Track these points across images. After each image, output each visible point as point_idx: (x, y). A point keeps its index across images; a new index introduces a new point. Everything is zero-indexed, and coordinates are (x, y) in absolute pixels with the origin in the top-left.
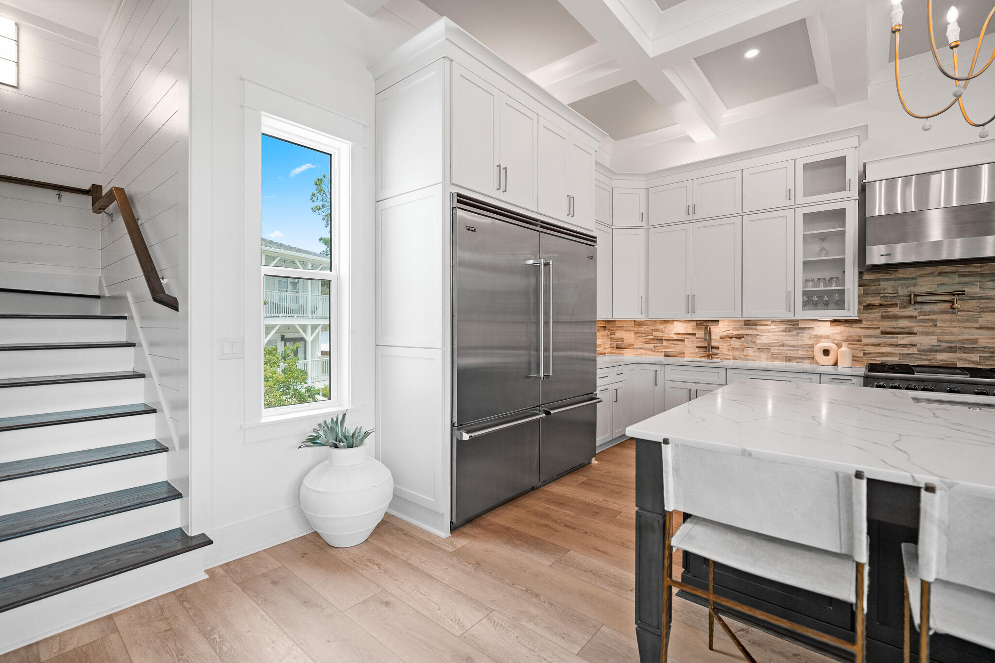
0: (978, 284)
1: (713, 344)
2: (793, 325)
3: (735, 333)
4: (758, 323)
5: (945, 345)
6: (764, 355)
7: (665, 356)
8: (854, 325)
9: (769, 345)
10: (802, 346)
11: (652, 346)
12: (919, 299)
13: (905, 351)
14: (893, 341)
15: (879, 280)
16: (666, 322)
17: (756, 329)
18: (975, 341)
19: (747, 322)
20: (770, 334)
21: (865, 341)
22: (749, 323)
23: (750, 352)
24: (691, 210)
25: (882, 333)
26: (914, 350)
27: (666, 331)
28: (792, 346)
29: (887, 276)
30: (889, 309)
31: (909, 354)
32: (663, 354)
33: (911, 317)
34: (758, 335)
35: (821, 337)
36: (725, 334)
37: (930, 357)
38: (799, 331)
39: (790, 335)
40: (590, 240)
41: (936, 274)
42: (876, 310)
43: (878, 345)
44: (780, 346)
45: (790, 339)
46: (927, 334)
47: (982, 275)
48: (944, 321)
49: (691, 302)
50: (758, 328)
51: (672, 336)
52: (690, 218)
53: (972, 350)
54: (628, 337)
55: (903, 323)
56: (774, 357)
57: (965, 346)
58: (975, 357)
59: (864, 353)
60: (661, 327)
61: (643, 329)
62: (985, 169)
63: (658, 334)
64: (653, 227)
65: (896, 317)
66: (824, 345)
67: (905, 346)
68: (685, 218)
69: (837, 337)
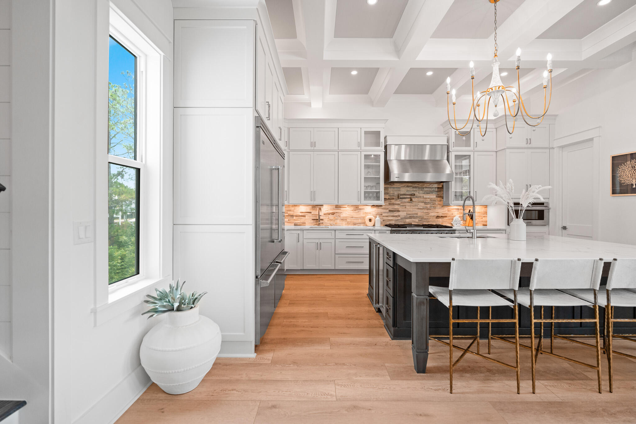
0: (418, 191)
1: (321, 218)
2: (357, 208)
3: (331, 211)
4: (342, 206)
5: (409, 216)
6: (344, 223)
7: (294, 225)
8: (380, 208)
9: (346, 217)
10: (360, 218)
11: (287, 220)
12: (401, 197)
13: (397, 218)
14: (393, 214)
15: (388, 188)
16: (295, 206)
17: (341, 210)
18: (417, 214)
19: (336, 206)
20: (347, 212)
21: (384, 215)
22: (338, 207)
23: (338, 221)
24: (313, 144)
25: (390, 211)
26: (399, 218)
27: (295, 211)
28: (356, 218)
29: (391, 186)
30: (392, 201)
31: (398, 220)
32: (293, 224)
33: (398, 204)
34: (341, 212)
35: (368, 213)
36: (326, 212)
37: (404, 221)
38: (359, 210)
39: (355, 213)
41: (406, 186)
42: (387, 201)
43: (388, 216)
44: (351, 218)
45: (355, 214)
46: (403, 211)
47: (419, 188)
48: (408, 206)
49: (313, 195)
50: (342, 209)
51: (298, 214)
52: (312, 148)
53: (416, 217)
55: (396, 207)
56: (348, 223)
57: (414, 216)
58: (417, 220)
59: (383, 220)
60: (292, 208)
62: (428, 147)
63: (291, 213)
65: (394, 204)
66: (369, 217)
67: (396, 216)
68: (310, 148)
69: (374, 213)
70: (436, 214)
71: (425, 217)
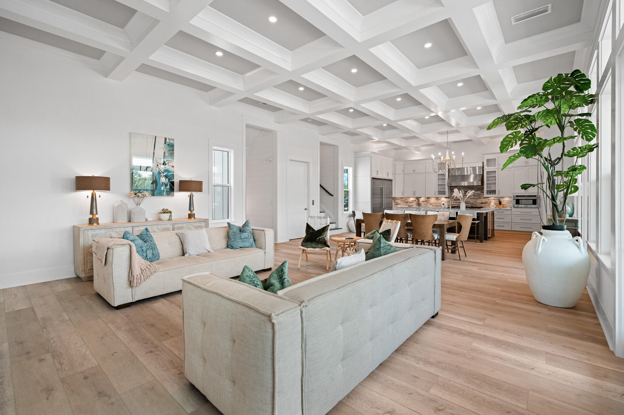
1: (420, 203)
2: (437, 198)
3: (425, 200)
4: (430, 198)
6: (431, 205)
8: (449, 198)
9: (432, 203)
10: (439, 203)
11: (405, 204)
14: (456, 202)
16: (409, 198)
18: (470, 201)
20: (433, 200)
22: (428, 198)
23: (428, 205)
24: (414, 171)
25: (455, 200)
27: (409, 200)
32: (408, 206)
34: (430, 201)
35: (442, 201)
36: (423, 200)
40: (392, 180)
45: (436, 202)
49: (414, 193)
52: (414, 172)
53: (469, 203)
54: (399, 201)
56: (433, 206)
58: (470, 205)
60: (407, 199)
61: (403, 199)
63: (407, 201)
64: (405, 174)
66: (443, 202)
67: (458, 203)
68: (412, 172)
69: (446, 201)
70: (481, 202)
71: (474, 203)
